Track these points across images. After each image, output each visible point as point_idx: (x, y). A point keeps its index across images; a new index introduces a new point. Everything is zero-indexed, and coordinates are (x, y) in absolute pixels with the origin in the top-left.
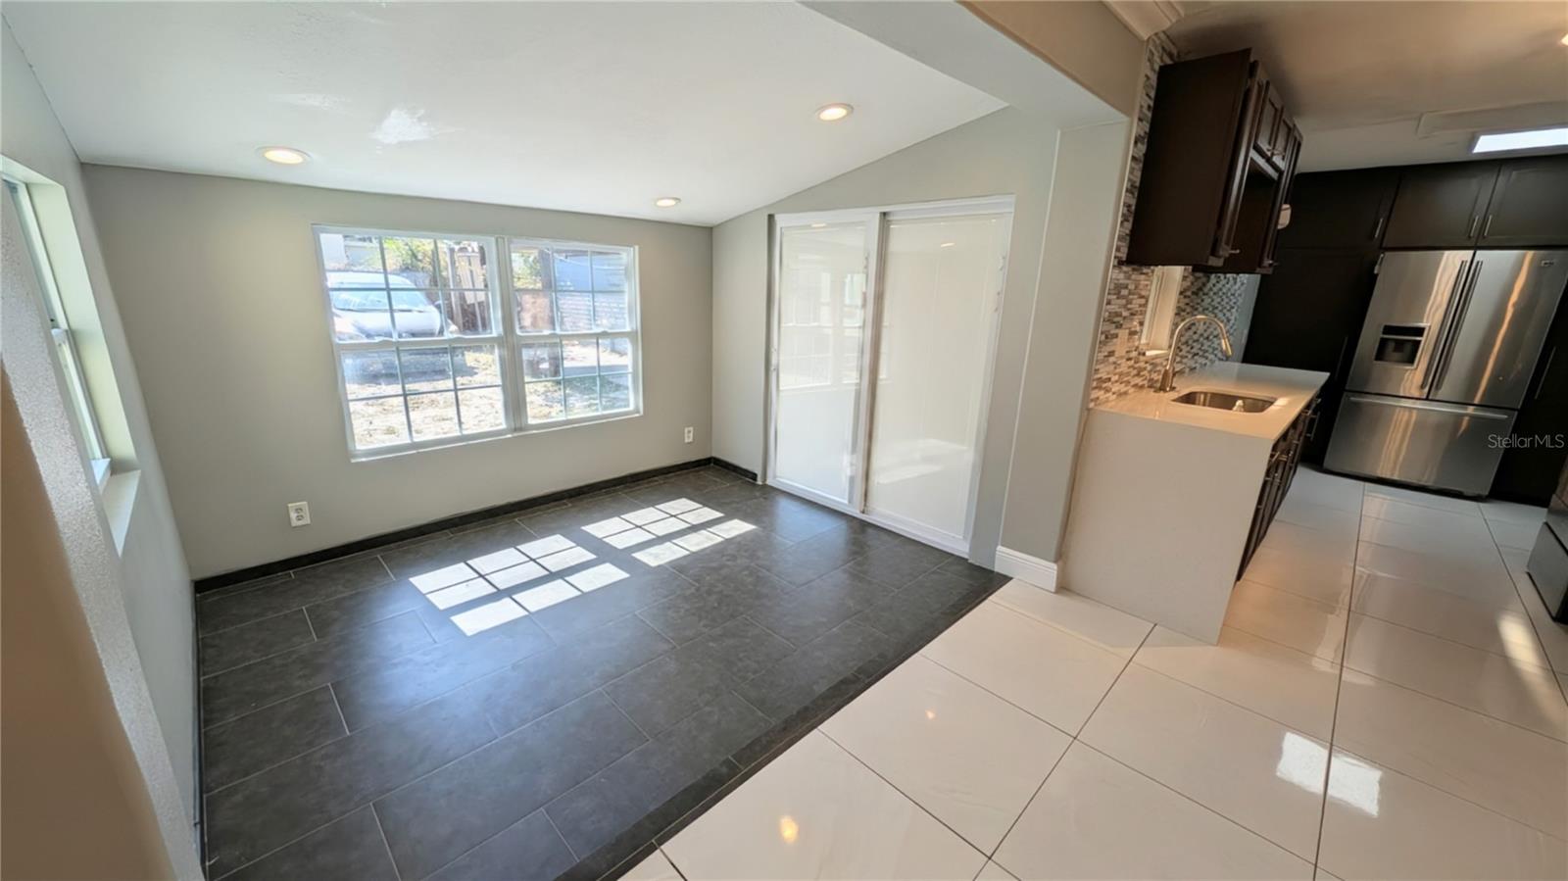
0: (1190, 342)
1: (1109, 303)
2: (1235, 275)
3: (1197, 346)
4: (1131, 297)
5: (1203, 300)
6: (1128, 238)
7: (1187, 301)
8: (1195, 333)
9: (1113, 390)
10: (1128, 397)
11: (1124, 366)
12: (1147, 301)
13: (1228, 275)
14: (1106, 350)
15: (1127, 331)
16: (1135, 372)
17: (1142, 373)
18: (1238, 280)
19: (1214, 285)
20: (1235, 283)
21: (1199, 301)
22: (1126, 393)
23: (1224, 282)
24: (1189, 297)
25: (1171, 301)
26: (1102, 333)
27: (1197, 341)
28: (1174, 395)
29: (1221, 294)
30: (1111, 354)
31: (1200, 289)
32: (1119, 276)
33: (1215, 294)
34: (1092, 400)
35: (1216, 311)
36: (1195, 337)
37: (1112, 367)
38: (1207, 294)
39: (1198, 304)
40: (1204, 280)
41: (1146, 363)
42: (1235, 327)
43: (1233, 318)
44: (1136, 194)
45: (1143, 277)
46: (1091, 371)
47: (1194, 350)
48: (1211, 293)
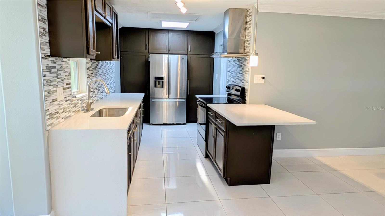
0: (98, 88)
1: (45, 76)
2: (110, 61)
3: (101, 89)
4: (59, 72)
5: (98, 71)
6: (48, 44)
7: (92, 72)
8: (99, 84)
9: (61, 117)
10: (72, 117)
11: (65, 105)
12: (70, 73)
13: (106, 61)
14: (50, 99)
15: (62, 88)
16: (73, 105)
17: (77, 105)
18: (111, 63)
19: (102, 65)
20: (110, 64)
22: (69, 116)
23: (105, 64)
24: (92, 70)
25: (84, 73)
26: (45, 92)
27: (101, 87)
28: (92, 113)
29: (106, 68)
30: (54, 100)
31: (96, 67)
32: (49, 62)
34: (48, 126)
35: (105, 75)
36: (99, 86)
37: (58, 106)
38: (99, 69)
39: (97, 73)
40: (97, 63)
41: (78, 100)
42: (114, 80)
43: (113, 77)
44: (47, 23)
45: (64, 63)
46: (44, 111)
47: (101, 91)
48: (102, 68)
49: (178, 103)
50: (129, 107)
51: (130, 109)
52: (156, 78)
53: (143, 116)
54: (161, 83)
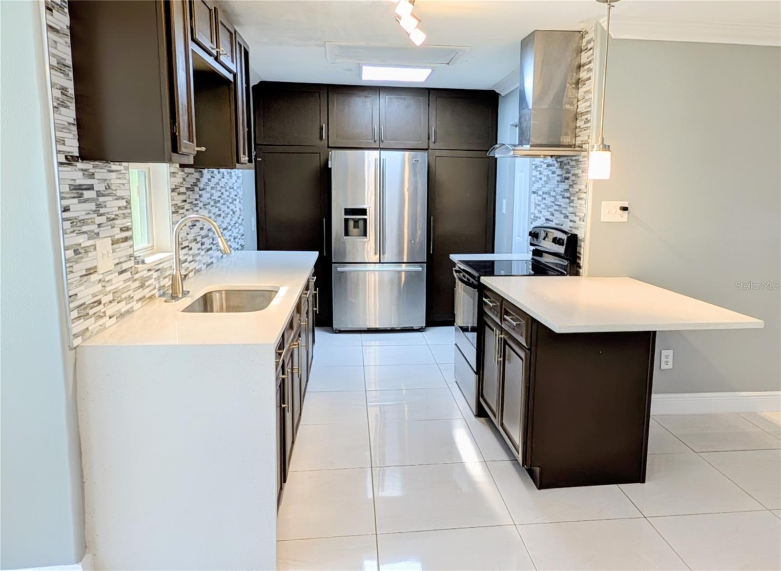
0: (199, 239)
1: (66, 209)
2: (229, 170)
3: (207, 241)
4: (101, 199)
5: (201, 196)
6: (74, 129)
7: (183, 197)
8: (202, 229)
9: (108, 314)
10: (136, 314)
11: (118, 282)
12: (128, 202)
13: (221, 170)
14: (80, 268)
15: (109, 240)
16: (137, 284)
17: (147, 284)
18: (233, 174)
19: (209, 180)
20: (231, 177)
21: (197, 197)
22: (128, 312)
23: (218, 176)
24: (184, 193)
25: (165, 200)
26: (66, 249)
27: (207, 236)
28: (187, 302)
29: (219, 188)
30: (91, 272)
31: (195, 185)
32: (76, 174)
33: (212, 188)
34: (76, 336)
35: (218, 205)
36: (203, 233)
37: (99, 287)
38: (203, 189)
39: (196, 200)
40: (197, 175)
41: (149, 270)
42: (241, 218)
43: (237, 209)
44: (71, 74)
45: (114, 175)
46: (66, 298)
47: (207, 246)
48: (209, 189)
49: (405, 274)
50: (279, 288)
51: (283, 291)
52: (348, 211)
53: (316, 311)
54: (361, 223)
